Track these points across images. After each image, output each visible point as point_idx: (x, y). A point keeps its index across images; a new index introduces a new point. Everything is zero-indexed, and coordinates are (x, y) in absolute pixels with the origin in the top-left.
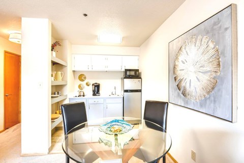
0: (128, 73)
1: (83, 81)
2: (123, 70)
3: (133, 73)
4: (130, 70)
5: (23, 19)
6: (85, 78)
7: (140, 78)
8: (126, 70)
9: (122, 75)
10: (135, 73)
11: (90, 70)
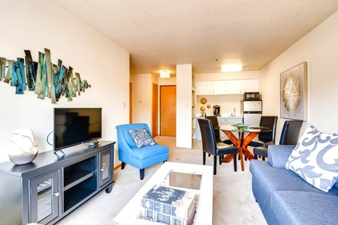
0: (248, 96)
1: (204, 103)
2: (243, 93)
3: (253, 96)
4: (250, 93)
5: (177, 66)
6: (206, 101)
7: (261, 100)
8: (246, 94)
9: (242, 98)
10: (256, 96)
11: (211, 94)
